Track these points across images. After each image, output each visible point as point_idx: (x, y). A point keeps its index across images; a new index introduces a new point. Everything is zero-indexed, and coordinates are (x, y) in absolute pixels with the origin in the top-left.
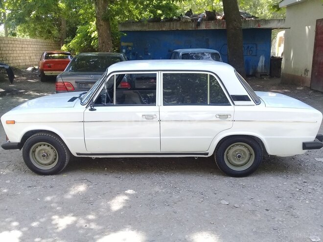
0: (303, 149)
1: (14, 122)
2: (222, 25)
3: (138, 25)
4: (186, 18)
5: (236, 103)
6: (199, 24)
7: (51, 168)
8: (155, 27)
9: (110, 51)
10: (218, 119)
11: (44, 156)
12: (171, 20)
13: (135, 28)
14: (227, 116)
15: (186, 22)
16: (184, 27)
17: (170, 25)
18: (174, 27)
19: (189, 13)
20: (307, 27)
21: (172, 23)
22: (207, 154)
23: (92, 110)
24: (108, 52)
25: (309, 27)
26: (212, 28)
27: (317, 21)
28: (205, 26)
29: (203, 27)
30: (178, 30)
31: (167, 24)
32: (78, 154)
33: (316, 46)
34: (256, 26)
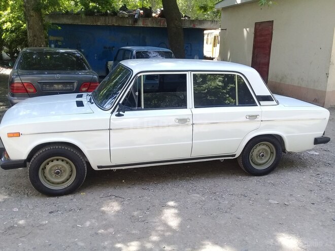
0: (315, 144)
1: (18, 135)
2: (159, 23)
3: (69, 17)
4: (123, 13)
5: (262, 103)
6: (136, 21)
7: (66, 186)
8: (89, 22)
9: (43, 46)
10: (248, 120)
11: (58, 173)
12: (106, 14)
13: (65, 21)
14: (256, 116)
15: (123, 18)
16: (120, 23)
17: (105, 20)
18: (110, 22)
19: (124, 8)
20: (245, 29)
21: (107, 18)
22: (234, 155)
23: (119, 115)
24: (41, 46)
25: (248, 29)
26: (150, 25)
27: (256, 24)
28: (142, 23)
29: (140, 24)
30: (113, 26)
31: (102, 19)
32: (99, 167)
33: (255, 47)
34: (191, 26)
